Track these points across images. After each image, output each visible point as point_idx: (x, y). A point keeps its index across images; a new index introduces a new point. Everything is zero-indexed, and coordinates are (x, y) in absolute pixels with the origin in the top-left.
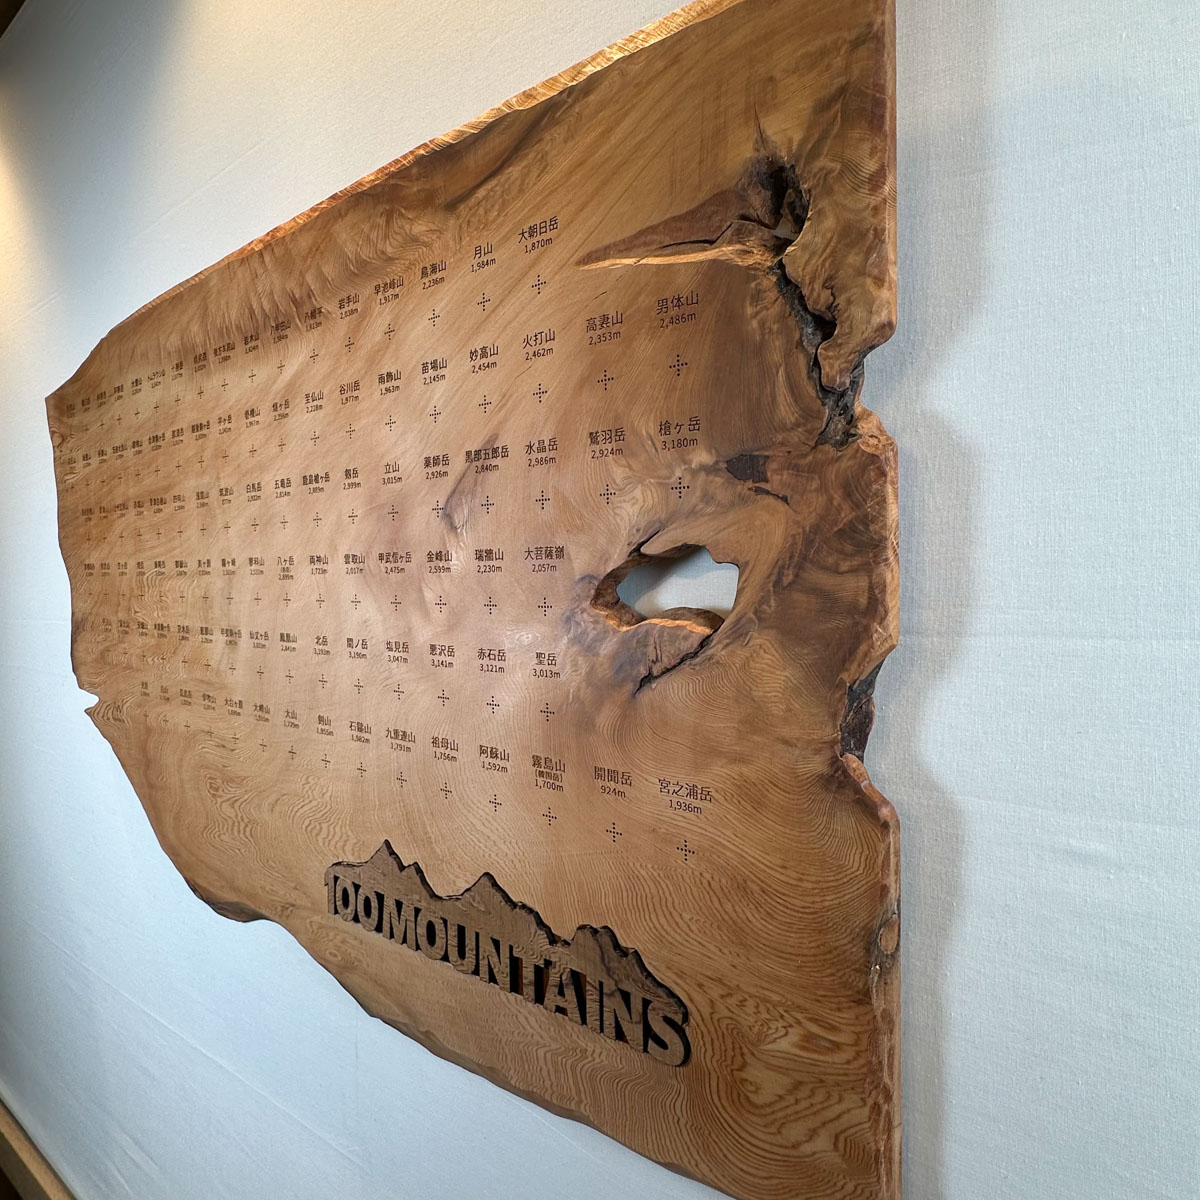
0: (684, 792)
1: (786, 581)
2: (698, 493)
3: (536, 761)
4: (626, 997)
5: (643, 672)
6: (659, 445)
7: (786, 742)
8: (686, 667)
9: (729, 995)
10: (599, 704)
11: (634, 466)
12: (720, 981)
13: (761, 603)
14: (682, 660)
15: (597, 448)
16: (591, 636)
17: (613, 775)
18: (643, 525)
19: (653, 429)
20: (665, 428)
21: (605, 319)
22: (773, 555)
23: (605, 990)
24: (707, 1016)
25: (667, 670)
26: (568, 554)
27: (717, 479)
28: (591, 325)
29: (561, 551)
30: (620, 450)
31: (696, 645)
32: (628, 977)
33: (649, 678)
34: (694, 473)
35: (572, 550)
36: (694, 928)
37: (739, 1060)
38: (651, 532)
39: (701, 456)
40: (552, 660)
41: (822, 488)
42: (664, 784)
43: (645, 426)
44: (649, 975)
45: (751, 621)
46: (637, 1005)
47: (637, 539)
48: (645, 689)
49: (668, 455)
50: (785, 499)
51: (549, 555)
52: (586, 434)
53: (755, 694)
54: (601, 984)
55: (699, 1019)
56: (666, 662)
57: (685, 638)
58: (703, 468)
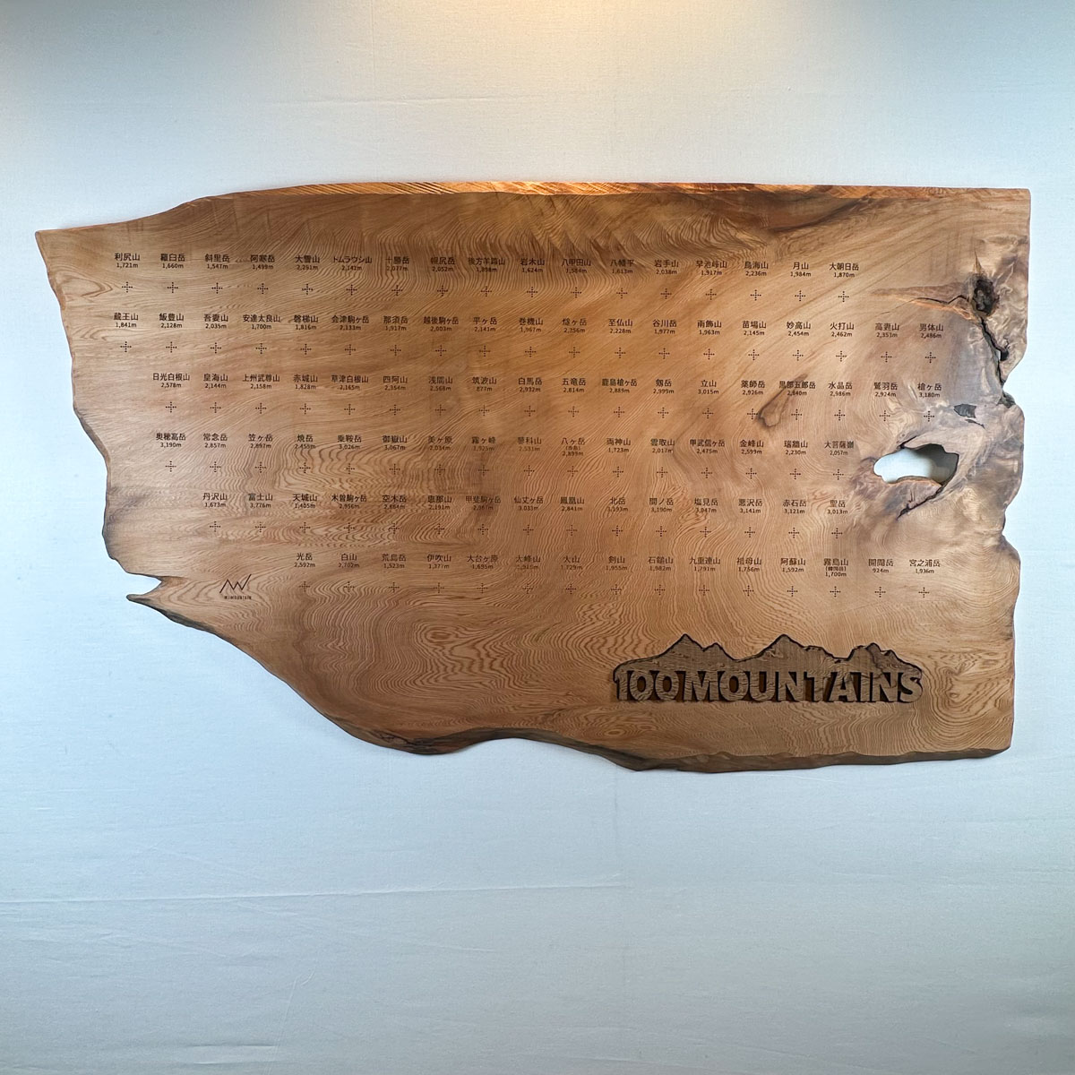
0: (924, 564)
1: (982, 462)
2: (939, 420)
3: (827, 561)
4: (888, 676)
5: (903, 507)
6: (918, 395)
7: (979, 533)
8: (928, 503)
9: (946, 656)
10: (874, 525)
11: (902, 402)
12: (941, 651)
13: (970, 470)
14: (927, 500)
15: (879, 391)
16: (870, 489)
17: (882, 562)
18: (906, 434)
19: (915, 386)
20: (921, 387)
21: (887, 326)
22: (976, 451)
23: (874, 676)
24: (932, 669)
25: (917, 505)
26: (857, 447)
27: (949, 414)
28: (879, 327)
29: (851, 445)
30: (894, 394)
31: (935, 492)
32: (888, 665)
33: (907, 509)
34: (937, 410)
35: (859, 444)
36: (926, 629)
37: (950, 685)
38: (911, 437)
39: (941, 403)
40: (843, 504)
41: (1000, 422)
42: (913, 562)
43: (911, 385)
44: (901, 661)
45: (964, 479)
46: (894, 677)
47: (902, 440)
48: (904, 516)
49: (924, 400)
50: (982, 425)
51: (843, 445)
52: (872, 383)
53: (965, 513)
54: (871, 674)
55: (928, 673)
56: (917, 501)
57: (929, 489)
58: (941, 407)
